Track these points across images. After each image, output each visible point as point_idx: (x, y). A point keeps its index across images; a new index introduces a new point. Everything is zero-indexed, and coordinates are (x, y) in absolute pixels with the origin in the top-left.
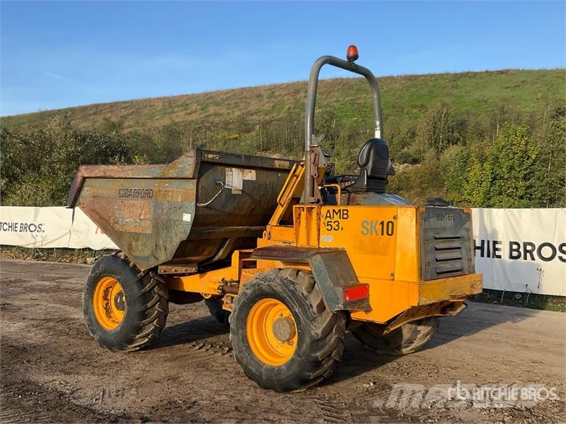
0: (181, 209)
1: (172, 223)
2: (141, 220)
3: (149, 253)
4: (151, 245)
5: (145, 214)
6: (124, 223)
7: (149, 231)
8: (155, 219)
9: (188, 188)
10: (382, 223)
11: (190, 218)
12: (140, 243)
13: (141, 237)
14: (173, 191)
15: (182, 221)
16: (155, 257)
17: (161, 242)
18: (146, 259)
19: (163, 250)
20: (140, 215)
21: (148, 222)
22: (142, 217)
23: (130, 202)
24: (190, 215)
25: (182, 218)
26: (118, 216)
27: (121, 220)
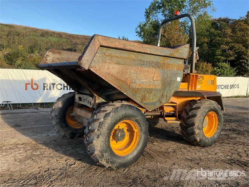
0: (177, 75)
1: (172, 82)
2: (153, 80)
3: (157, 100)
4: (159, 95)
5: (156, 77)
6: (141, 82)
7: (159, 87)
8: (163, 80)
9: (180, 63)
10: (212, 81)
11: (180, 80)
12: (152, 95)
13: (153, 91)
14: (172, 65)
15: (176, 81)
16: (160, 102)
17: (165, 93)
18: (154, 104)
19: (165, 97)
20: (154, 77)
21: (159, 82)
22: (155, 79)
23: (144, 69)
24: (180, 78)
25: (177, 79)
26: (135, 78)
27: (137, 80)
